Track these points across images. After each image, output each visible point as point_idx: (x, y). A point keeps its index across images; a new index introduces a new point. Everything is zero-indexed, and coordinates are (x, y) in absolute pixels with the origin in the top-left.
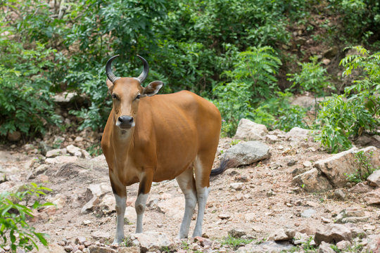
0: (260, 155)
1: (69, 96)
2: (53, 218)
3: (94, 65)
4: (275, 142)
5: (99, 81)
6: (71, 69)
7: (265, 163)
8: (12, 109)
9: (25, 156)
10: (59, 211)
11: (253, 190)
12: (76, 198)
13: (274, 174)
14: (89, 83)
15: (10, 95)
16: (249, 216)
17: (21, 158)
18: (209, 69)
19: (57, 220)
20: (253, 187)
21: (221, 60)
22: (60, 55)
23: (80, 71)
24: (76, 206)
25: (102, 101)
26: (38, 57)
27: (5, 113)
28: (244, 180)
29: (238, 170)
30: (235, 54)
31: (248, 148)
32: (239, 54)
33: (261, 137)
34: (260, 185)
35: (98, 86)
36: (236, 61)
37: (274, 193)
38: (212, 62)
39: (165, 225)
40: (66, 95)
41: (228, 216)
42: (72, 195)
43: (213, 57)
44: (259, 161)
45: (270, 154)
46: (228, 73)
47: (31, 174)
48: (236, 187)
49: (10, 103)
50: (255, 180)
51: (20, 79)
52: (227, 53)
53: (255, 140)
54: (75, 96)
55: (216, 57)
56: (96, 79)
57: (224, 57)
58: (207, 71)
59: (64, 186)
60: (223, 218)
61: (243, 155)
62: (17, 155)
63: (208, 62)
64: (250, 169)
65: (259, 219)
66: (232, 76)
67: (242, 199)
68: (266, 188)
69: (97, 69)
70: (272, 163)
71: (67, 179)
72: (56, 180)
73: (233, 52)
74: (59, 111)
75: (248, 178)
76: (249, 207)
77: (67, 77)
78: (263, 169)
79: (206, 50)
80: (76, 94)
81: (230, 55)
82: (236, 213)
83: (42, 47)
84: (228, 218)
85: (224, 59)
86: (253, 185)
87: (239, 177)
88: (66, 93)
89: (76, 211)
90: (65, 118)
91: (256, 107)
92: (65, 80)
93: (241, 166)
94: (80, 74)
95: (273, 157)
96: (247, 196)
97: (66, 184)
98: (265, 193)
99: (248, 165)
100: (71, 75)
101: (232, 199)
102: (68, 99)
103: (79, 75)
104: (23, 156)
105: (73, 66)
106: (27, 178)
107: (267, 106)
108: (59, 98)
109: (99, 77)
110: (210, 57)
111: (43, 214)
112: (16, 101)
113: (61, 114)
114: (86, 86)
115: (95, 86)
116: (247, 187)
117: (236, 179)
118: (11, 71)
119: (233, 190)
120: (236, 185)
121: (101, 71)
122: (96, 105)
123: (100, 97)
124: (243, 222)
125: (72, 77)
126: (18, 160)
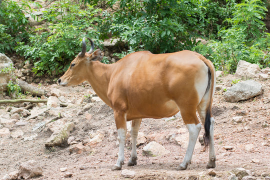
0: (255, 92)
1: (114, 41)
2: (94, 150)
3: (131, 19)
4: (266, 79)
5: (134, 31)
6: (114, 22)
7: (260, 98)
8: (72, 54)
9: (83, 88)
10: (99, 145)
11: (251, 122)
12: (112, 133)
13: (267, 107)
14: (126, 33)
15: (70, 44)
16: (249, 147)
17: (80, 90)
18: (215, 17)
19: (97, 152)
20: (251, 120)
21: (223, 10)
22: (106, 12)
23: (121, 23)
24: (112, 140)
25: (137, 46)
26: (89, 15)
27: (67, 57)
28: (243, 114)
29: (238, 105)
30: (233, 5)
31: (245, 86)
32: (236, 5)
33: (256, 75)
34: (256, 117)
35: (133, 35)
36: (234, 10)
37: (267, 125)
38: (217, 11)
39: (181, 157)
40: (112, 41)
41: (232, 147)
42: (109, 131)
43: (217, 8)
44: (254, 97)
45: (263, 90)
46: (229, 20)
47: (79, 111)
48: (237, 120)
49: (70, 50)
50: (252, 114)
51: (77, 32)
52: (227, 5)
53: (251, 78)
54: (118, 42)
55: (220, 8)
56: (132, 30)
57: (225, 7)
58: (213, 18)
59: (104, 122)
60: (227, 149)
61: (242, 92)
62: (77, 88)
63: (214, 12)
64: (247, 104)
65: (256, 150)
66: (232, 22)
67: (242, 131)
68: (261, 121)
69: (133, 21)
70: (265, 98)
71: (106, 116)
72: (97, 117)
73: (232, 4)
74: (107, 53)
75: (247, 111)
76: (249, 138)
77: (111, 28)
78: (258, 104)
79: (212, 3)
80: (119, 40)
81: (229, 6)
82: (238, 144)
83: (91, 7)
84: (232, 149)
85: (226, 9)
86: (251, 118)
87: (239, 111)
88: (111, 39)
89: (112, 144)
90: (112, 58)
91: (250, 46)
92: (110, 31)
93: (240, 101)
94: (121, 25)
95: (265, 94)
96: (246, 128)
97: (105, 120)
98: (261, 125)
99: (246, 100)
100: (114, 27)
101: (234, 131)
102: (113, 44)
103: (120, 27)
104: (81, 88)
105: (115, 20)
106: (77, 114)
107: (259, 44)
108: (107, 43)
109: (134, 28)
110: (215, 8)
111: (87, 147)
112: (75, 48)
113: (109, 55)
114: (124, 35)
115: (131, 35)
116: (246, 120)
117: (237, 113)
118: (70, 26)
119: (235, 123)
120: (237, 118)
121: (135, 23)
122: (133, 48)
123: (135, 42)
124: (244, 153)
125: (115, 28)
126: (78, 91)
